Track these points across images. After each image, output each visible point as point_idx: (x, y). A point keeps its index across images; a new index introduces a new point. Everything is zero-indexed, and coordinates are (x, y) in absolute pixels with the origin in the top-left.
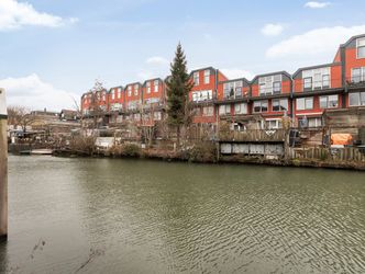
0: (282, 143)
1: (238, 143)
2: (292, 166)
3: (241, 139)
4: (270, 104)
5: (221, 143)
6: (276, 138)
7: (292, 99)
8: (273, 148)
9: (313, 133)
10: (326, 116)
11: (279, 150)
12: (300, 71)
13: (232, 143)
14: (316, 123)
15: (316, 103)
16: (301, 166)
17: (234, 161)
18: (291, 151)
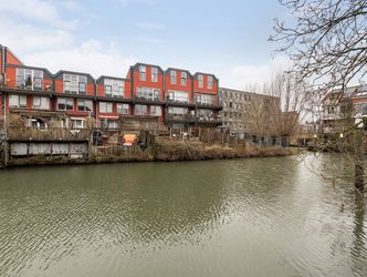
0: (85, 142)
1: (37, 142)
2: (95, 163)
3: (40, 138)
4: (75, 103)
5: (11, 142)
6: (81, 138)
7: (96, 102)
8: (78, 147)
9: (112, 133)
10: (121, 120)
11: (83, 148)
12: (103, 78)
13: (28, 142)
14: (114, 126)
15: (114, 108)
16: (102, 163)
17: (31, 164)
18: (95, 149)
